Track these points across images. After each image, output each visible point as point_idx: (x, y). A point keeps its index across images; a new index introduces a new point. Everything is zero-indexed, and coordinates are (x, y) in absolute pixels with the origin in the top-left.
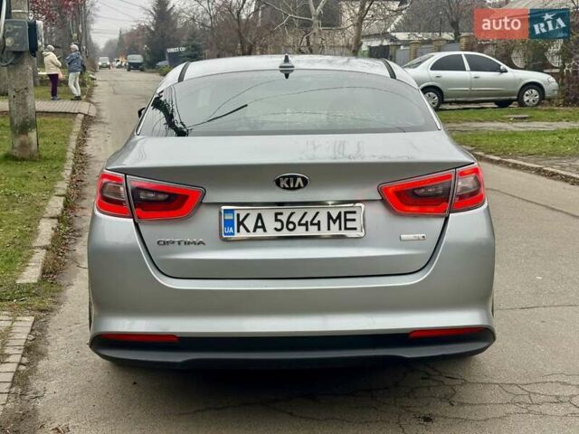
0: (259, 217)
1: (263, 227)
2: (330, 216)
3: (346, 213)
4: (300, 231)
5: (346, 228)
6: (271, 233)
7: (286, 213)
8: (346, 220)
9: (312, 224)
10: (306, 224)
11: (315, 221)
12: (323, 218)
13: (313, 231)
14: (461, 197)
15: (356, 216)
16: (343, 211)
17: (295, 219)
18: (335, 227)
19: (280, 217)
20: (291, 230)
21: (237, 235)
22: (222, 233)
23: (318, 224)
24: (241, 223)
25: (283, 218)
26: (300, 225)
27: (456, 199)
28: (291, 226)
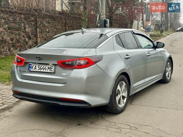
0: (36, 66)
1: (36, 69)
4: (42, 70)
5: (51, 71)
6: (37, 70)
7: (40, 66)
8: (51, 69)
9: (45, 69)
10: (43, 69)
12: (47, 68)
13: (45, 71)
14: (78, 65)
15: (53, 68)
16: (51, 66)
17: (42, 68)
18: (49, 70)
19: (39, 67)
20: (41, 70)
21: (31, 70)
22: (29, 69)
23: (46, 69)
24: (32, 67)
25: (40, 67)
26: (42, 69)
27: (76, 66)
28: (41, 69)
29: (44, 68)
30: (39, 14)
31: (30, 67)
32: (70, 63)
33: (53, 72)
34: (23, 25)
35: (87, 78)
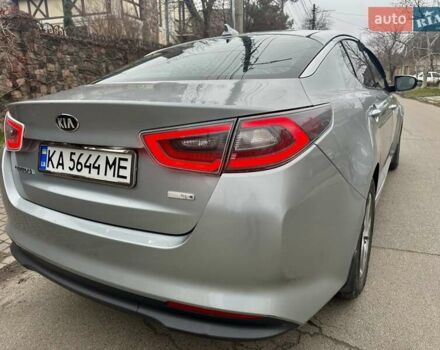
0: (61, 155)
1: (62, 165)
2: (107, 162)
3: (120, 159)
4: (85, 173)
5: (119, 176)
6: (67, 171)
7: (78, 152)
8: (120, 167)
9: (94, 167)
10: (89, 167)
11: (96, 165)
12: (102, 163)
13: (94, 174)
14: (240, 154)
15: (128, 164)
16: (118, 156)
17: (83, 161)
18: (110, 172)
19: (73, 157)
20: (79, 171)
21: (47, 169)
22: (39, 166)
23: (98, 168)
24: (50, 159)
25: (75, 158)
26: (86, 166)
27: (234, 157)
28: (79, 167)
29: (91, 161)
30: (130, 48)
31: (42, 158)
32: (203, 143)
33: (128, 181)
34: (104, 65)
35: (291, 215)
